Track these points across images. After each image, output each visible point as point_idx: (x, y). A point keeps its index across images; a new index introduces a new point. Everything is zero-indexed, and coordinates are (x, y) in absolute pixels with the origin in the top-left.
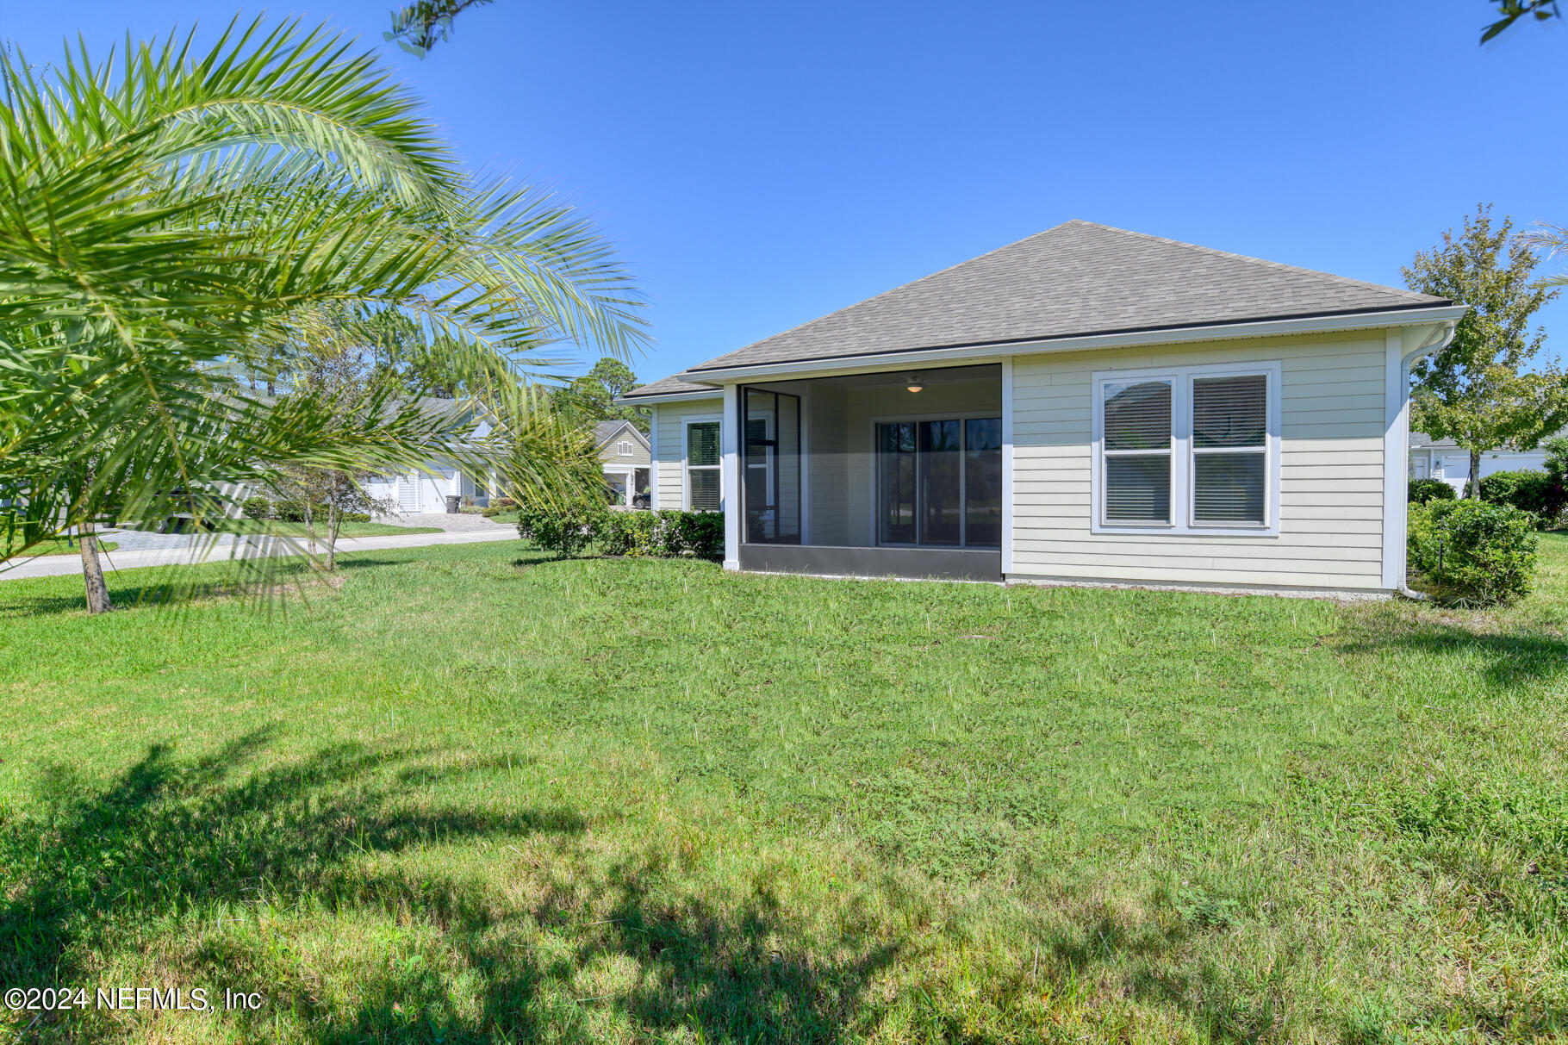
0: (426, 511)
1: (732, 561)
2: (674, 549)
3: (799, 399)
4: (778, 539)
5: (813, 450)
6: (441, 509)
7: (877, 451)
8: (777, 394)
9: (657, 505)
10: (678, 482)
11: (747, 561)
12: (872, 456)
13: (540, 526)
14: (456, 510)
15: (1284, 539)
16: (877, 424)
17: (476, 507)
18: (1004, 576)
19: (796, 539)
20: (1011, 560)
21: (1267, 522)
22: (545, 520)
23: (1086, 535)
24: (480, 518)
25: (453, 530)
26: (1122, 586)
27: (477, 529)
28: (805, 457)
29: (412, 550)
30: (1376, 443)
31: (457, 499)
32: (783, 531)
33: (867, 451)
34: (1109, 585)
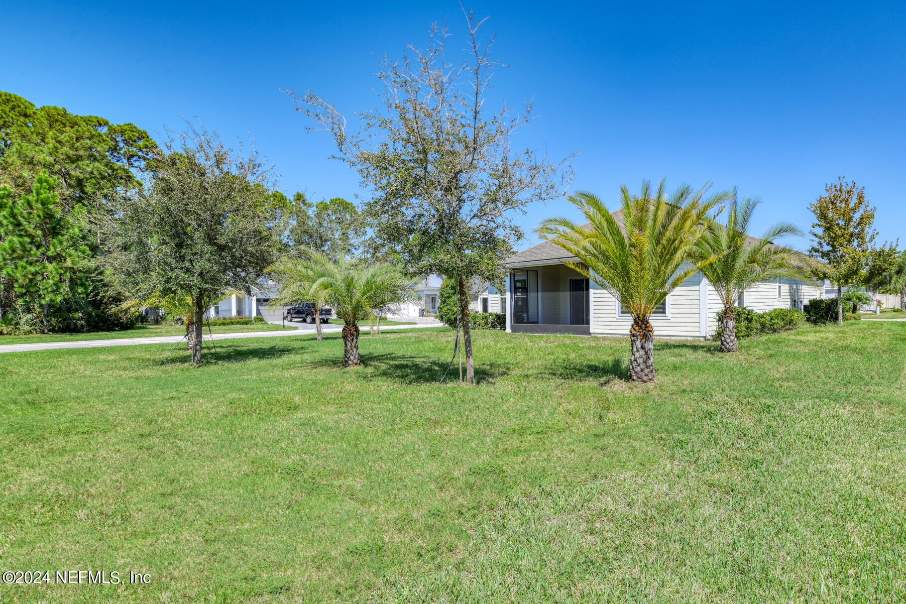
0: (410, 315)
1: (509, 329)
2: (494, 327)
3: (537, 271)
4: (528, 322)
5: (543, 291)
6: (417, 314)
7: (570, 291)
8: (527, 271)
9: (490, 310)
10: (497, 302)
11: (514, 329)
12: (568, 293)
13: (446, 318)
14: (423, 315)
15: (672, 320)
16: (570, 280)
17: (432, 314)
18: (591, 334)
19: (537, 323)
20: (593, 329)
21: (667, 315)
22: (448, 316)
23: (614, 319)
24: (433, 318)
25: (420, 323)
26: (626, 336)
27: (431, 323)
28: (539, 293)
29: (404, 329)
30: (697, 288)
31: (423, 310)
32: (530, 320)
33: (567, 291)
34: (622, 336)
